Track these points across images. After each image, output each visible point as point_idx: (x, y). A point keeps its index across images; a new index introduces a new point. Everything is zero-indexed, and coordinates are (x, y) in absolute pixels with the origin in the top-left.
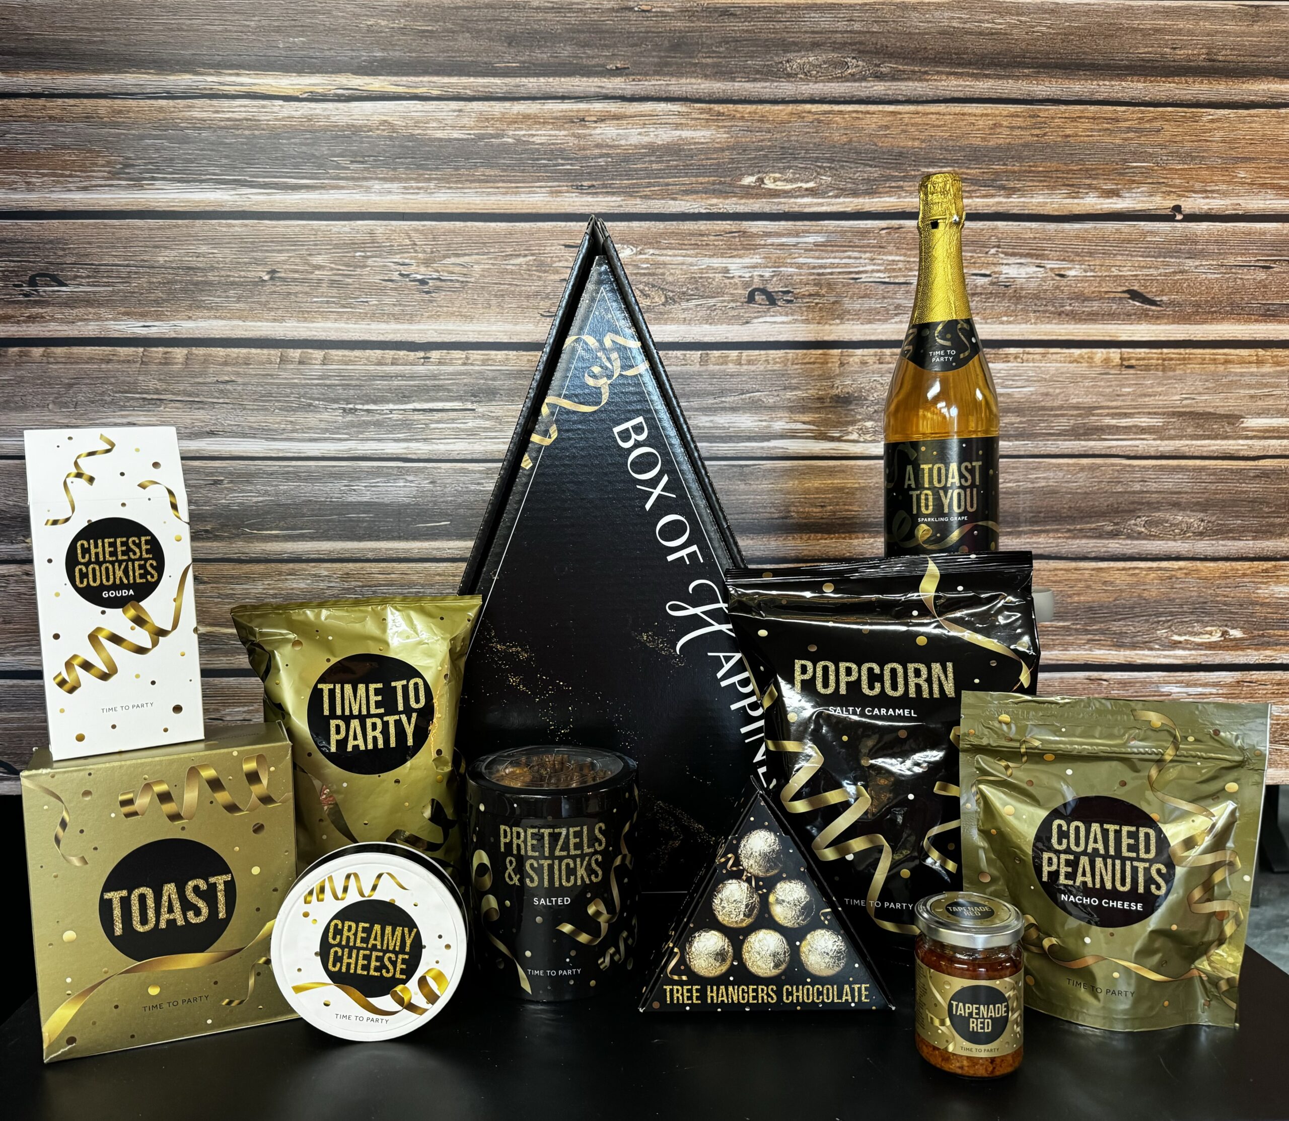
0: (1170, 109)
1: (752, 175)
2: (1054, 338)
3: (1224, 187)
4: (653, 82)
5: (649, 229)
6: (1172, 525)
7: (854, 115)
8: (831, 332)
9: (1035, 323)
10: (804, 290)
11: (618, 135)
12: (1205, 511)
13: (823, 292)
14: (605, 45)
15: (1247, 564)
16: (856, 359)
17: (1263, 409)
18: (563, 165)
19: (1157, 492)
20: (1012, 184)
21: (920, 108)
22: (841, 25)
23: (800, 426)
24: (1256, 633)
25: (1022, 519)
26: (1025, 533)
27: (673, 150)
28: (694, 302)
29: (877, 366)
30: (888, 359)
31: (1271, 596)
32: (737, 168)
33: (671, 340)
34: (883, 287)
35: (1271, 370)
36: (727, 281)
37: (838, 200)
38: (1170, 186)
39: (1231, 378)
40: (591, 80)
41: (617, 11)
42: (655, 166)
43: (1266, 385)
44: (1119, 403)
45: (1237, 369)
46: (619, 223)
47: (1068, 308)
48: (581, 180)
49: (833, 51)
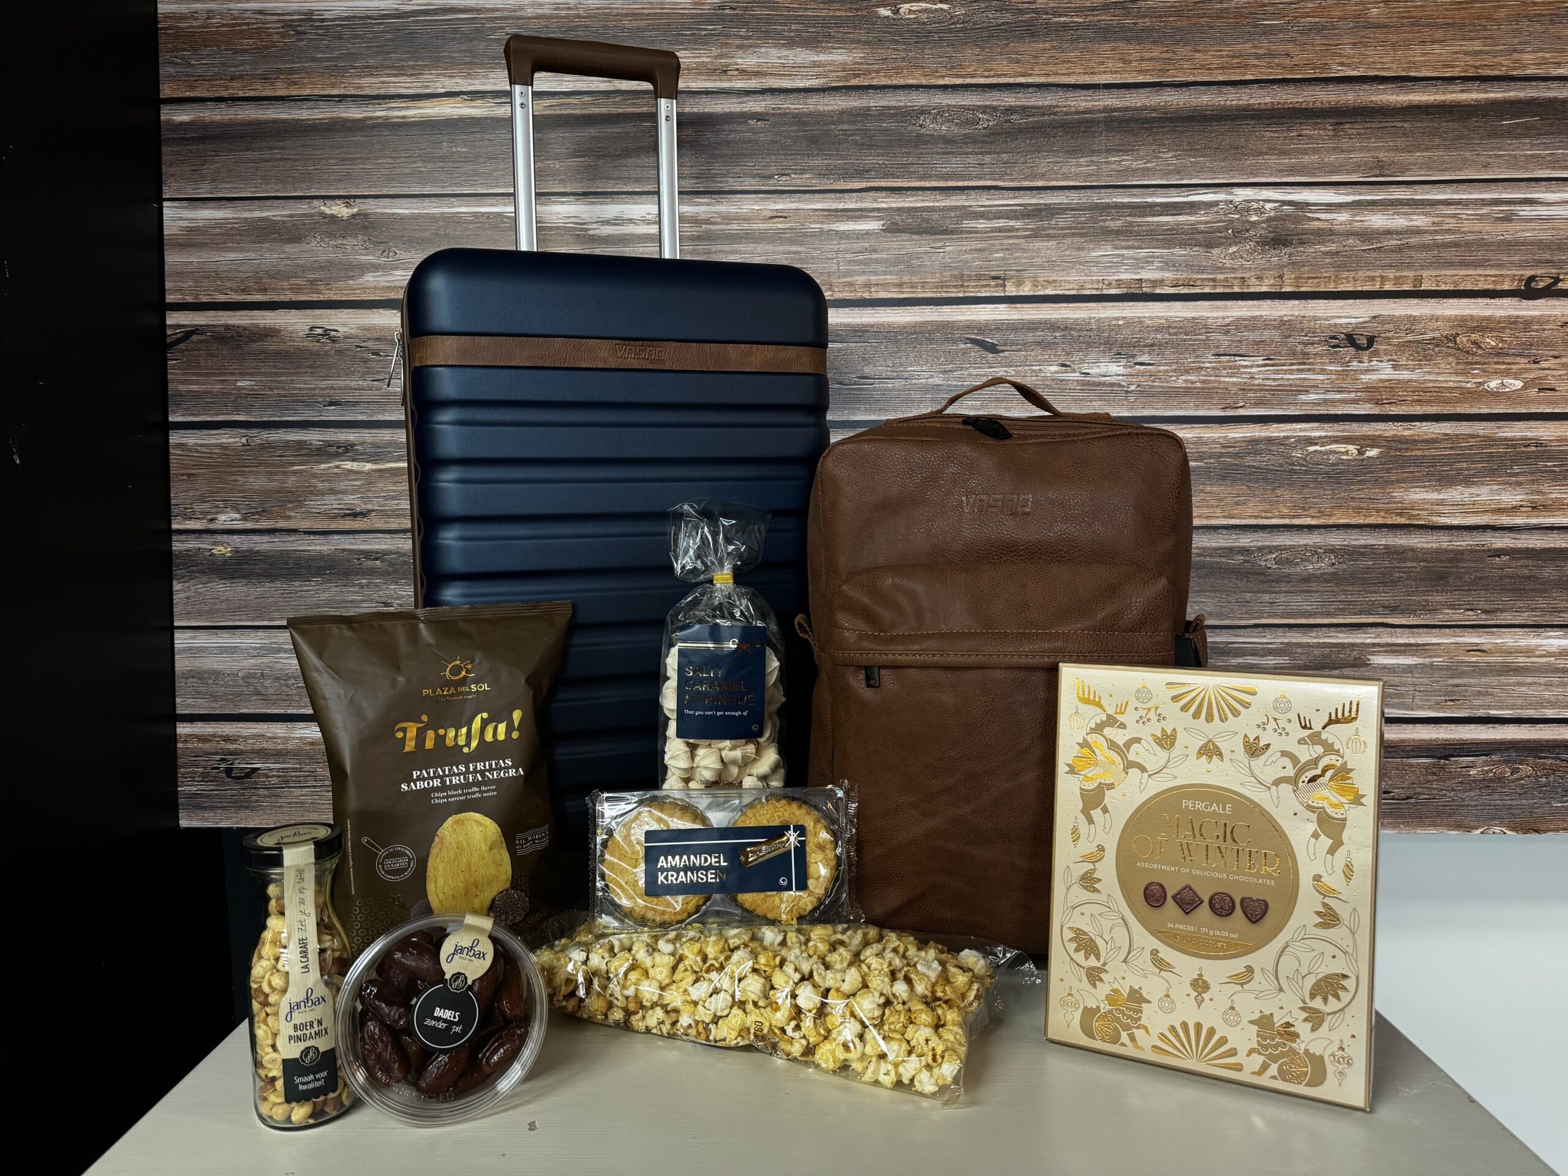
1: (1369, 458)
2: (1071, 305)
4: (1463, 543)
5: (1471, 407)
6: (952, 121)
7: (1269, 515)
8: (1292, 308)
9: (1090, 318)
10: (1319, 349)
11: (1499, 494)
12: (919, 135)
13: (1300, 347)
14: (1510, 578)
15: (875, 82)
16: (1267, 282)
17: (862, 239)
18: (1555, 466)
19: (968, 154)
22: (1282, 598)
23: (1322, 216)
24: (865, 13)
25: (1102, 125)
26: (1099, 111)
27: (1446, 481)
28: (1427, 337)
29: (1247, 275)
30: (1236, 282)
31: (850, 51)
32: (1384, 464)
33: (1451, 300)
34: (1241, 352)
35: (856, 278)
36: (1395, 357)
37: (1285, 434)
39: (896, 269)
40: (1525, 545)
41: (1497, 610)
42: (1465, 465)
43: (861, 263)
44: (1006, 241)
45: (891, 278)
46: (1501, 411)
47: (1058, 334)
48: (1539, 452)
49: (1289, 574)
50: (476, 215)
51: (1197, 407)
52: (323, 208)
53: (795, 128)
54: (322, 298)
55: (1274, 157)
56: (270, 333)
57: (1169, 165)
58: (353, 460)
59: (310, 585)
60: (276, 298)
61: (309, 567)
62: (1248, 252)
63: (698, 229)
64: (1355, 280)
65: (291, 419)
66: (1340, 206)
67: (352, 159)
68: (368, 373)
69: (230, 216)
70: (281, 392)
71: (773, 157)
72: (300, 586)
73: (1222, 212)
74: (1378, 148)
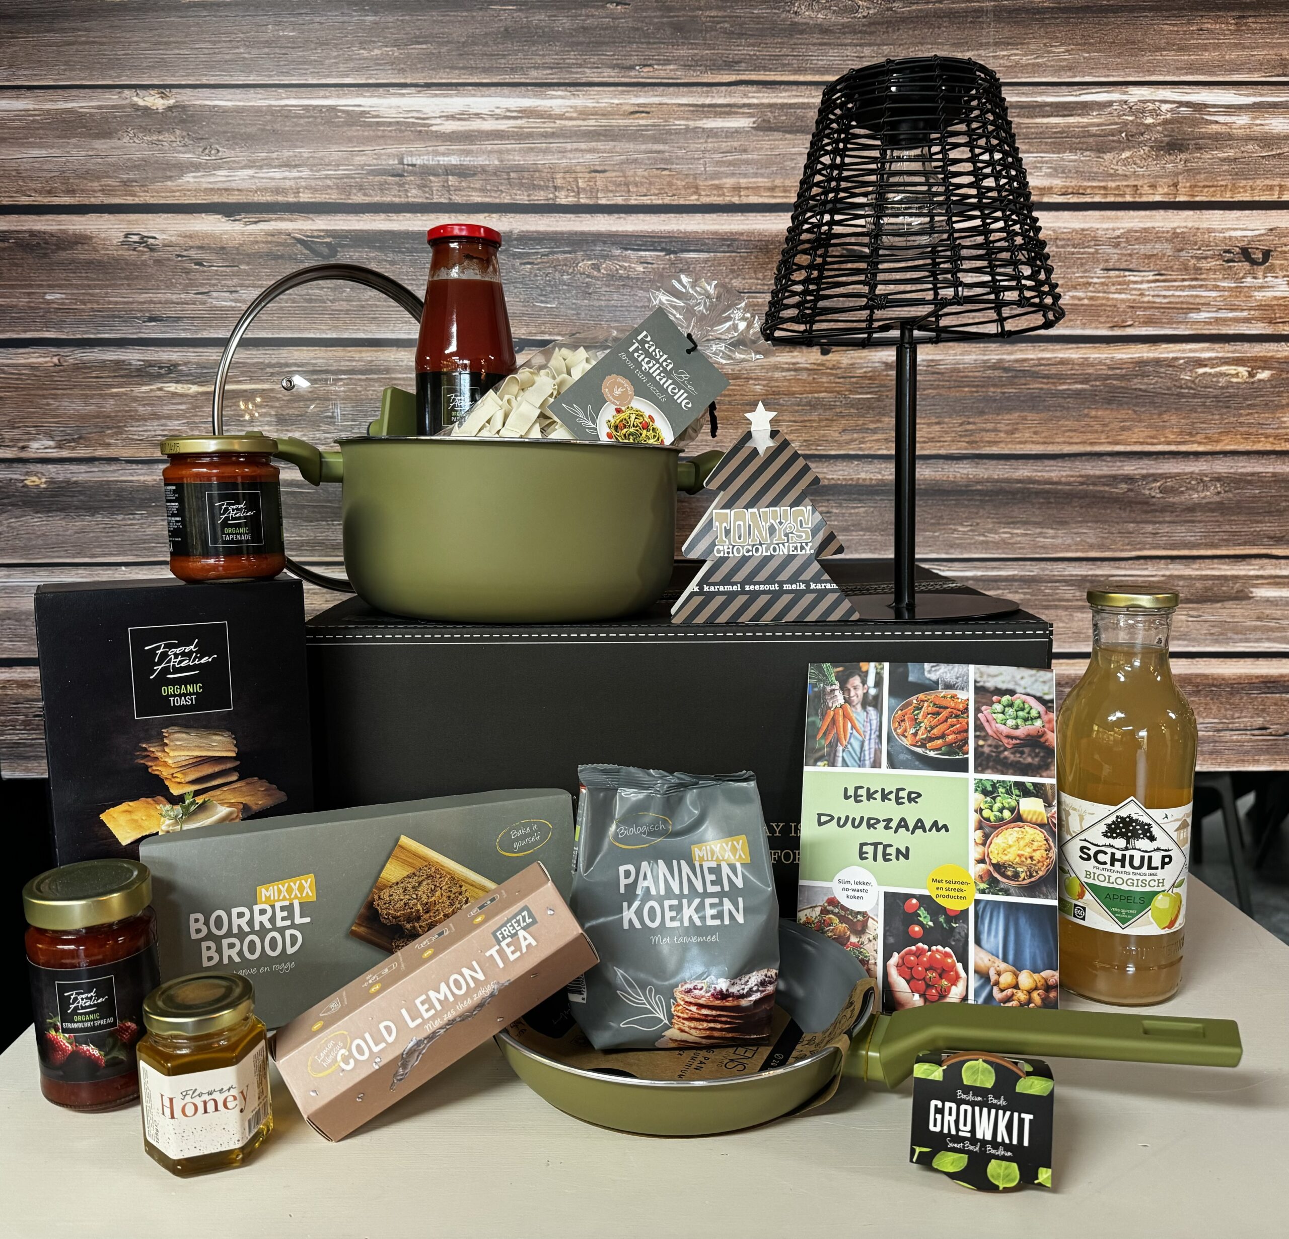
0: (833, 453)
1: (1260, 381)
3: (777, 375)
7: (1155, 441)
8: (1186, 219)
10: (1213, 263)
12: (794, 24)
13: (1193, 261)
16: (1161, 191)
17: (732, 137)
19: (846, 45)
20: (997, 373)
21: (1088, 449)
22: (1165, 529)
23: (1221, 119)
25: (991, 15)
29: (1139, 183)
30: (1128, 190)
32: (1275, 387)
34: (1131, 267)
35: (724, 180)
37: (1175, 355)
38: (832, 375)
39: (768, 171)
43: (730, 164)
45: (762, 181)
49: (1174, 504)
50: (306, 108)
51: (1084, 326)
52: (135, 99)
53: (658, 13)
54: (137, 201)
55: (1173, 53)
56: (80, 240)
57: (1060, 60)
58: (177, 382)
59: (134, 519)
60: (86, 201)
61: (132, 500)
62: (1142, 158)
63: (552, 125)
64: (1253, 189)
65: (106, 336)
66: (1240, 108)
67: (166, 43)
68: (191, 285)
69: (31, 107)
70: (95, 306)
71: (635, 46)
72: (124, 519)
73: (1115, 113)
74: (1280, 45)
